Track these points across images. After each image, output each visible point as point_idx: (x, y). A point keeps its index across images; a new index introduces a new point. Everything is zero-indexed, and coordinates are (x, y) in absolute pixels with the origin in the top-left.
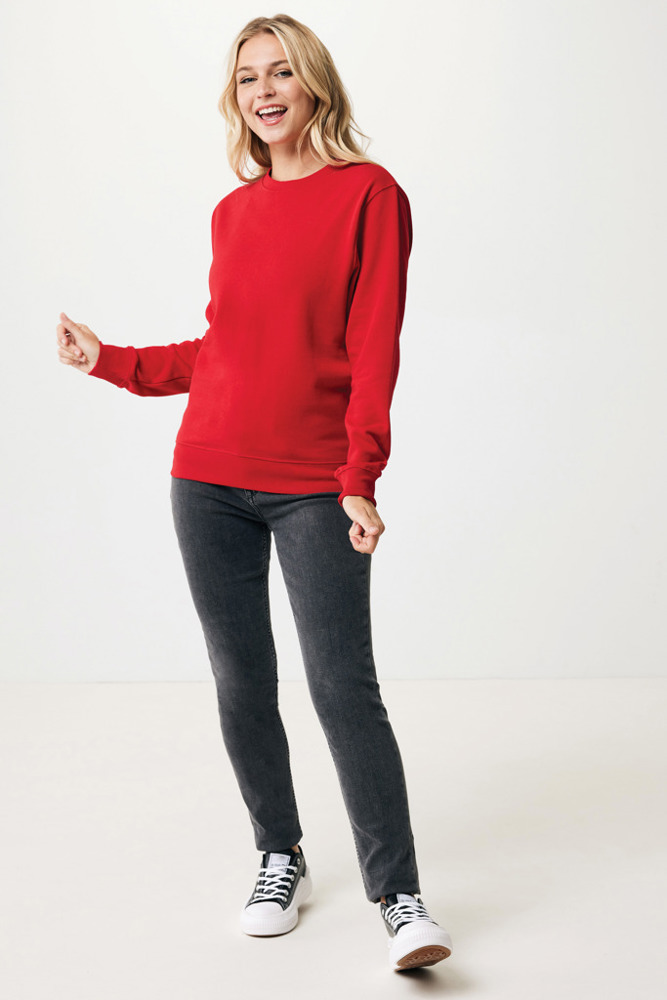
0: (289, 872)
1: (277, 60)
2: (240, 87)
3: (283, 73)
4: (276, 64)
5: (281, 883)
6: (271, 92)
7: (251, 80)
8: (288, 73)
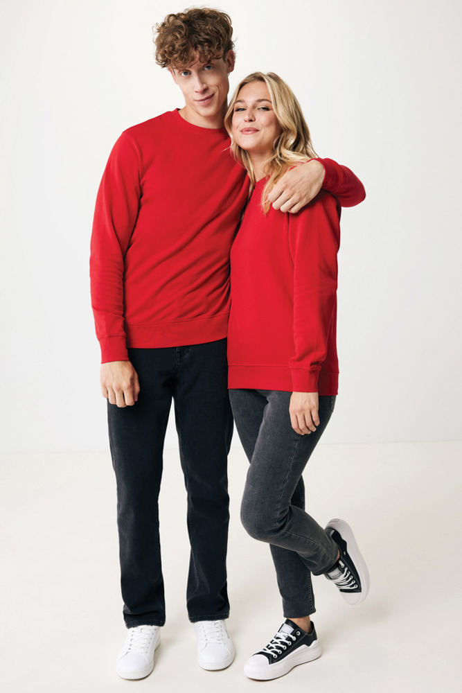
0: (289, 639)
1: (261, 98)
2: (235, 113)
3: (264, 108)
4: (260, 101)
5: (280, 645)
6: (253, 119)
7: (243, 110)
8: (266, 109)
